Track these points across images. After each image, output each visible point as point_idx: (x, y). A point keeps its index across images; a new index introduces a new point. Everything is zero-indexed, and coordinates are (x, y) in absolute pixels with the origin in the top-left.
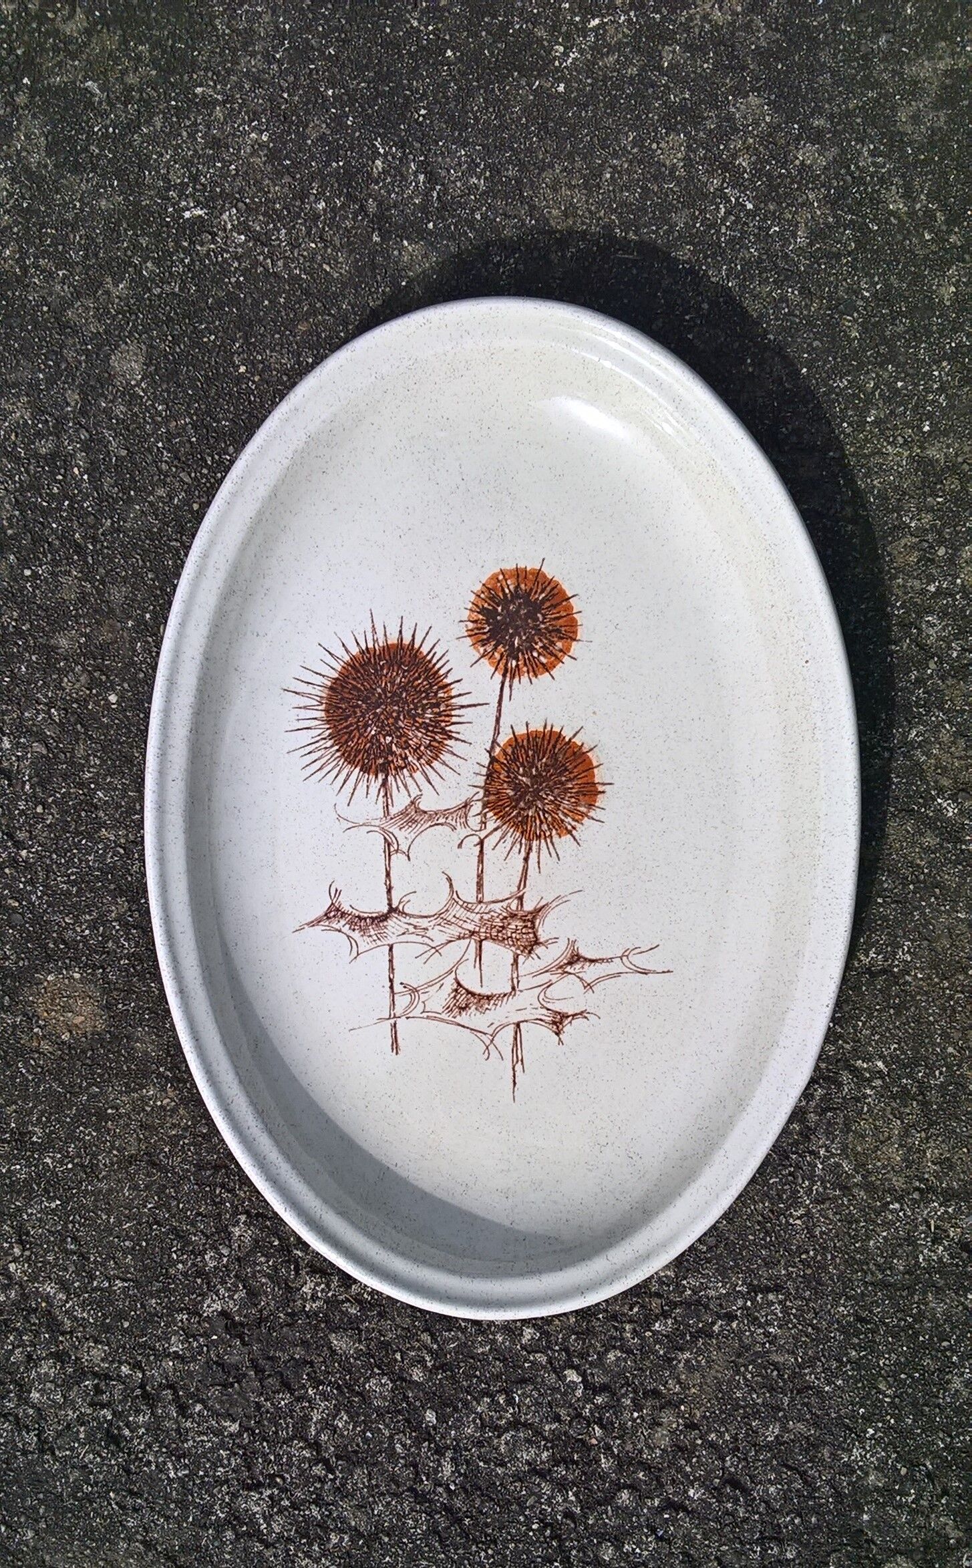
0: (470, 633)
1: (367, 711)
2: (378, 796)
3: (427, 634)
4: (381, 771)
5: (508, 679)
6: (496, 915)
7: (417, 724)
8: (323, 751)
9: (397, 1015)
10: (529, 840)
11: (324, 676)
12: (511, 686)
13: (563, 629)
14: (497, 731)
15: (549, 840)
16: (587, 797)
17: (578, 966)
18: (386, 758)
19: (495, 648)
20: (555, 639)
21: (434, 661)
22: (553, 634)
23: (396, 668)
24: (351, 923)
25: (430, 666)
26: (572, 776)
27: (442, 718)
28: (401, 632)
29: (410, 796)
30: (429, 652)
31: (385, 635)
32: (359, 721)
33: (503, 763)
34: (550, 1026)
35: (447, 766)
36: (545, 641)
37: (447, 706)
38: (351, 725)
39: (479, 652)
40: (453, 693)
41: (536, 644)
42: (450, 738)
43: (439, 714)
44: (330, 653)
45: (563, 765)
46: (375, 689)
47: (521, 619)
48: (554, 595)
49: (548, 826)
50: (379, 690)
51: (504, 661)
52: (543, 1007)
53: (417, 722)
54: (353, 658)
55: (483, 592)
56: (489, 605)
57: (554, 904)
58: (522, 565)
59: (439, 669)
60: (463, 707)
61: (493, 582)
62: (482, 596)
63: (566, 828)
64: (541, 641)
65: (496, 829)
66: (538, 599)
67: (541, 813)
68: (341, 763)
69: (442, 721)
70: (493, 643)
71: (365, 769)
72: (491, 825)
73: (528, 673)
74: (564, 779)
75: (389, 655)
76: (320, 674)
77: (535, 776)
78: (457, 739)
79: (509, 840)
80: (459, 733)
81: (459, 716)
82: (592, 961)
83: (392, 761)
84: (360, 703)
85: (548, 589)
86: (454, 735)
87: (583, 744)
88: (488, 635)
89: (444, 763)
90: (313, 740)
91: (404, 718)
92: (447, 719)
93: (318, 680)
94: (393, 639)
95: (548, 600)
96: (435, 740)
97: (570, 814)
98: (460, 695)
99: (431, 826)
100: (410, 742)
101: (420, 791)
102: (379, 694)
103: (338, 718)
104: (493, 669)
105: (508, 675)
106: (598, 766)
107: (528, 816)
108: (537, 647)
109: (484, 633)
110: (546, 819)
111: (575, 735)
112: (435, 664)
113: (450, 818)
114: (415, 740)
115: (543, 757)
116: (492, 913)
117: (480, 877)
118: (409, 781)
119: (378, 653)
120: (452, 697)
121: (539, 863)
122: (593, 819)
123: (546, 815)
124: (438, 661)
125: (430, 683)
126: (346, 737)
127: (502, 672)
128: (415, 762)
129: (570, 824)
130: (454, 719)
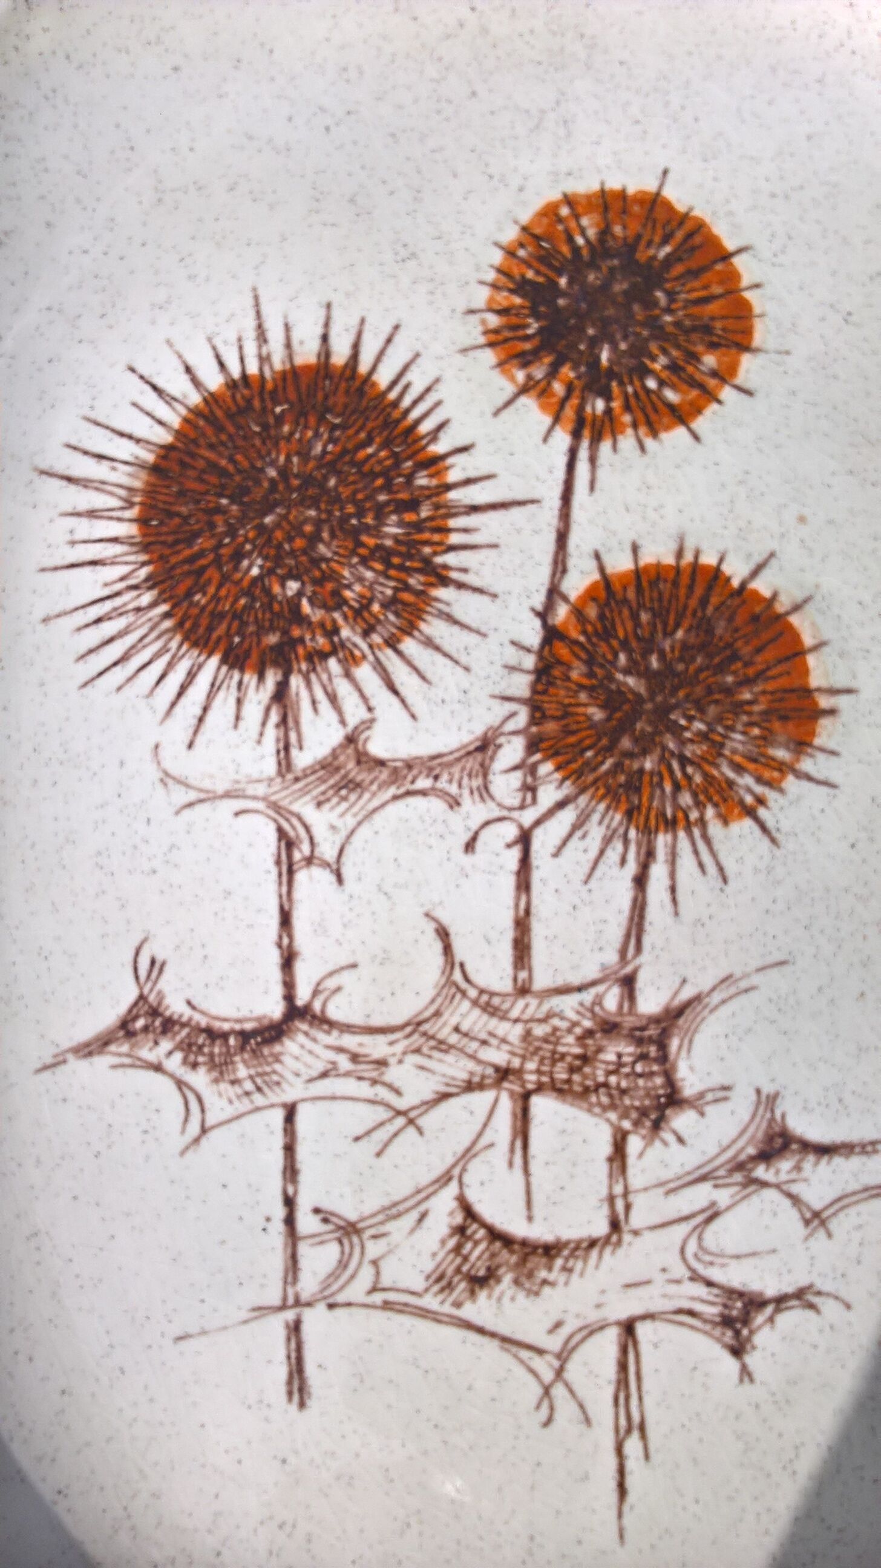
0: (493, 337)
1: (243, 520)
2: (264, 724)
3: (389, 341)
4: (276, 664)
5: (585, 444)
6: (564, 1025)
7: (362, 551)
8: (131, 618)
9: (305, 1296)
10: (648, 832)
11: (138, 441)
12: (593, 460)
13: (718, 325)
14: (560, 564)
15: (696, 832)
16: (791, 726)
17: (785, 1165)
18: (285, 632)
19: (553, 372)
20: (700, 348)
21: (406, 402)
22: (695, 337)
23: (312, 421)
24: (187, 1047)
25: (396, 414)
26: (751, 671)
27: (426, 536)
28: (325, 338)
29: (343, 722)
30: (394, 383)
31: (288, 345)
32: (220, 545)
33: (576, 642)
34: (717, 1332)
35: (437, 649)
36: (675, 353)
37: (437, 507)
38: (201, 554)
39: (512, 379)
40: (453, 476)
41: (654, 359)
42: (444, 581)
43: (418, 526)
44: (155, 388)
45: (729, 645)
46: (262, 470)
47: (614, 303)
48: (693, 249)
49: (695, 795)
50: (272, 473)
51: (575, 401)
52: (695, 1277)
53: (363, 545)
54: (212, 399)
55: (522, 245)
56: (538, 272)
57: (716, 998)
58: (614, 184)
59: (418, 421)
60: (475, 509)
61: (545, 221)
62: (522, 253)
63: (741, 802)
64: (665, 352)
65: (561, 805)
66: (654, 258)
67: (675, 765)
68: (174, 645)
69: (427, 543)
70: (547, 360)
71: (234, 660)
72: (548, 795)
73: (635, 425)
74: (730, 679)
75: (298, 388)
76: (130, 437)
77: (657, 673)
78: (461, 586)
79: (596, 832)
80: (465, 570)
81: (466, 530)
82: (824, 1150)
83: (301, 640)
84: (224, 501)
85: (679, 235)
86: (454, 575)
87: (775, 596)
88: (536, 341)
89: (429, 643)
90: (107, 592)
91: (333, 536)
92: (436, 537)
93: (125, 450)
94: (307, 353)
95: (680, 259)
96: (407, 588)
97: (751, 766)
98: (468, 482)
99: (396, 798)
100: (348, 594)
101: (370, 709)
102: (272, 481)
103: (170, 539)
104: (547, 420)
105: (586, 433)
106: (816, 648)
107: (641, 771)
108: (657, 366)
109: (527, 338)
110: (689, 778)
111: (755, 573)
112: (408, 411)
113: (445, 777)
114: (357, 588)
115: (677, 626)
116: (556, 1022)
117: (522, 925)
118: (343, 688)
119: (269, 386)
120: (449, 487)
121: (673, 889)
122: (809, 778)
123: (690, 770)
124: (415, 403)
125: (395, 455)
126: (189, 582)
127: (570, 426)
128: (358, 640)
129: (749, 790)
130: (454, 539)
